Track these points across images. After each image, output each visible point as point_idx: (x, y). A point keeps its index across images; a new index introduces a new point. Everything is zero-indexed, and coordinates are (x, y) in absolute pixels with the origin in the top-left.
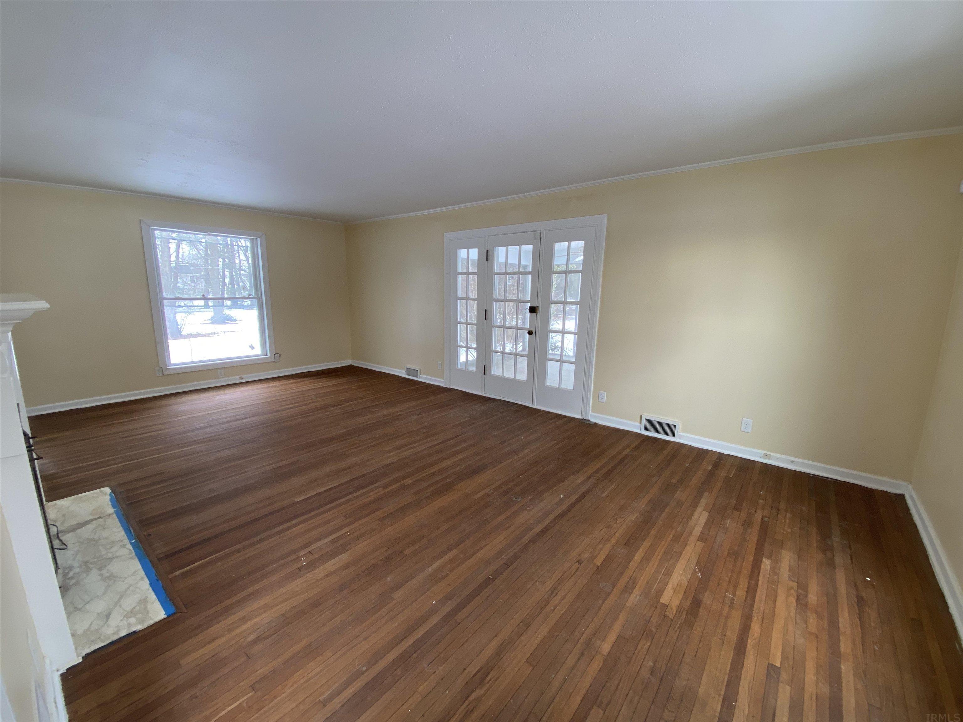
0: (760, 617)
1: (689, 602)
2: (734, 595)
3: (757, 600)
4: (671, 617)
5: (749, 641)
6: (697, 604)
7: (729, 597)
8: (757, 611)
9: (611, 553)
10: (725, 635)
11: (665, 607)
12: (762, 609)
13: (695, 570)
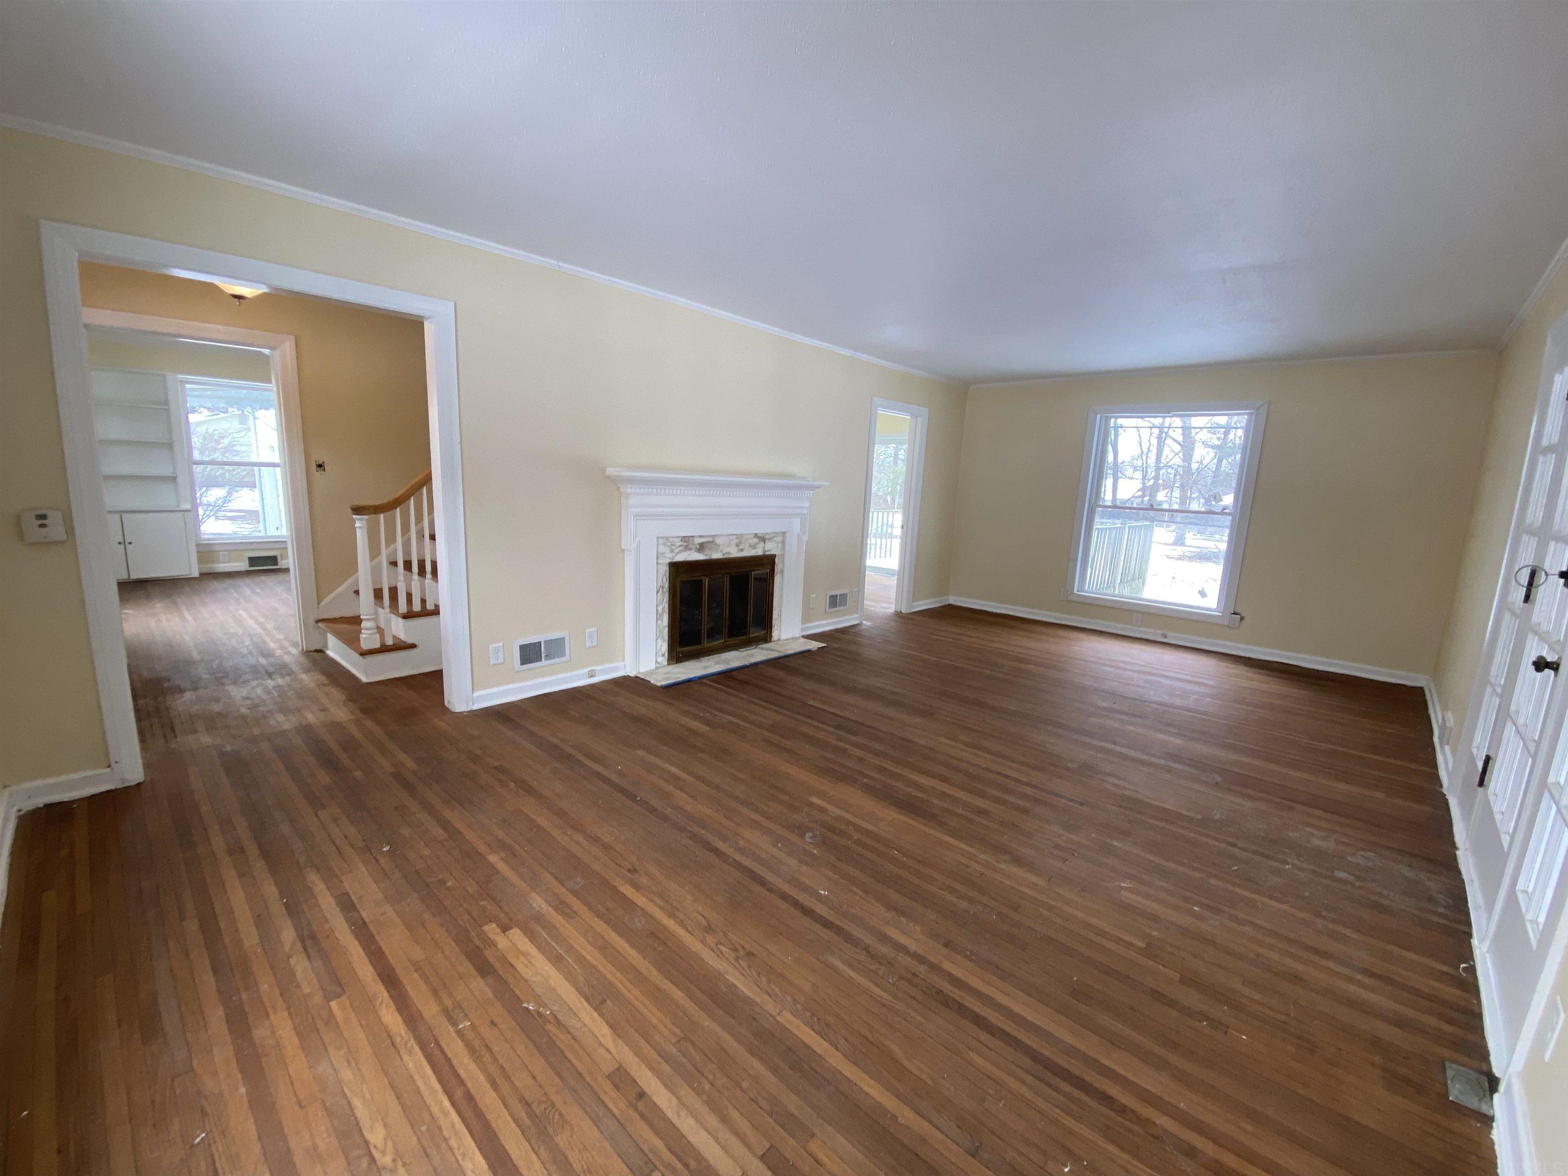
0: (398, 1040)
1: (492, 960)
2: (460, 1034)
3: (425, 1063)
4: (486, 928)
5: (386, 994)
6: (484, 969)
7: (461, 1023)
8: (409, 1045)
9: (638, 909)
10: (416, 971)
11: (505, 929)
12: (406, 1058)
13: (545, 1006)
